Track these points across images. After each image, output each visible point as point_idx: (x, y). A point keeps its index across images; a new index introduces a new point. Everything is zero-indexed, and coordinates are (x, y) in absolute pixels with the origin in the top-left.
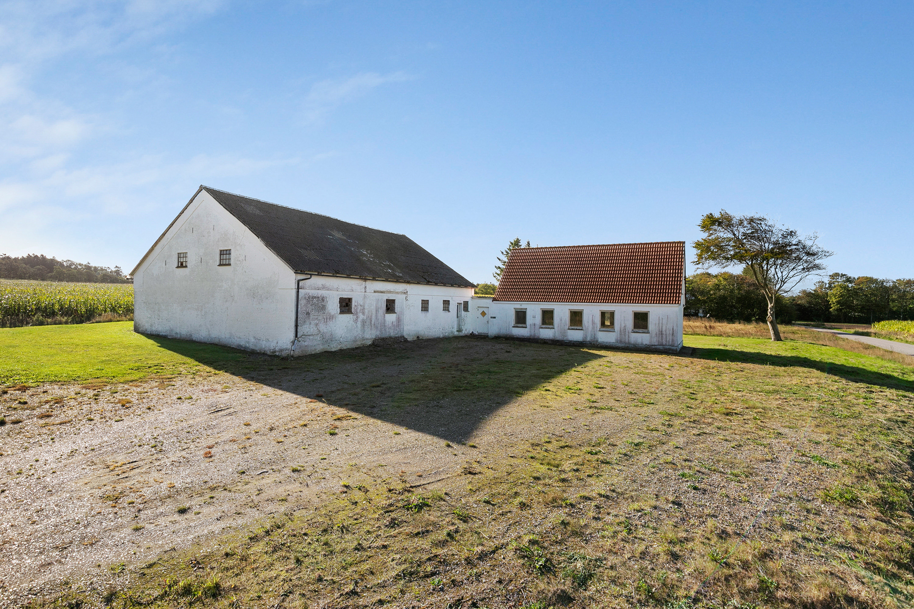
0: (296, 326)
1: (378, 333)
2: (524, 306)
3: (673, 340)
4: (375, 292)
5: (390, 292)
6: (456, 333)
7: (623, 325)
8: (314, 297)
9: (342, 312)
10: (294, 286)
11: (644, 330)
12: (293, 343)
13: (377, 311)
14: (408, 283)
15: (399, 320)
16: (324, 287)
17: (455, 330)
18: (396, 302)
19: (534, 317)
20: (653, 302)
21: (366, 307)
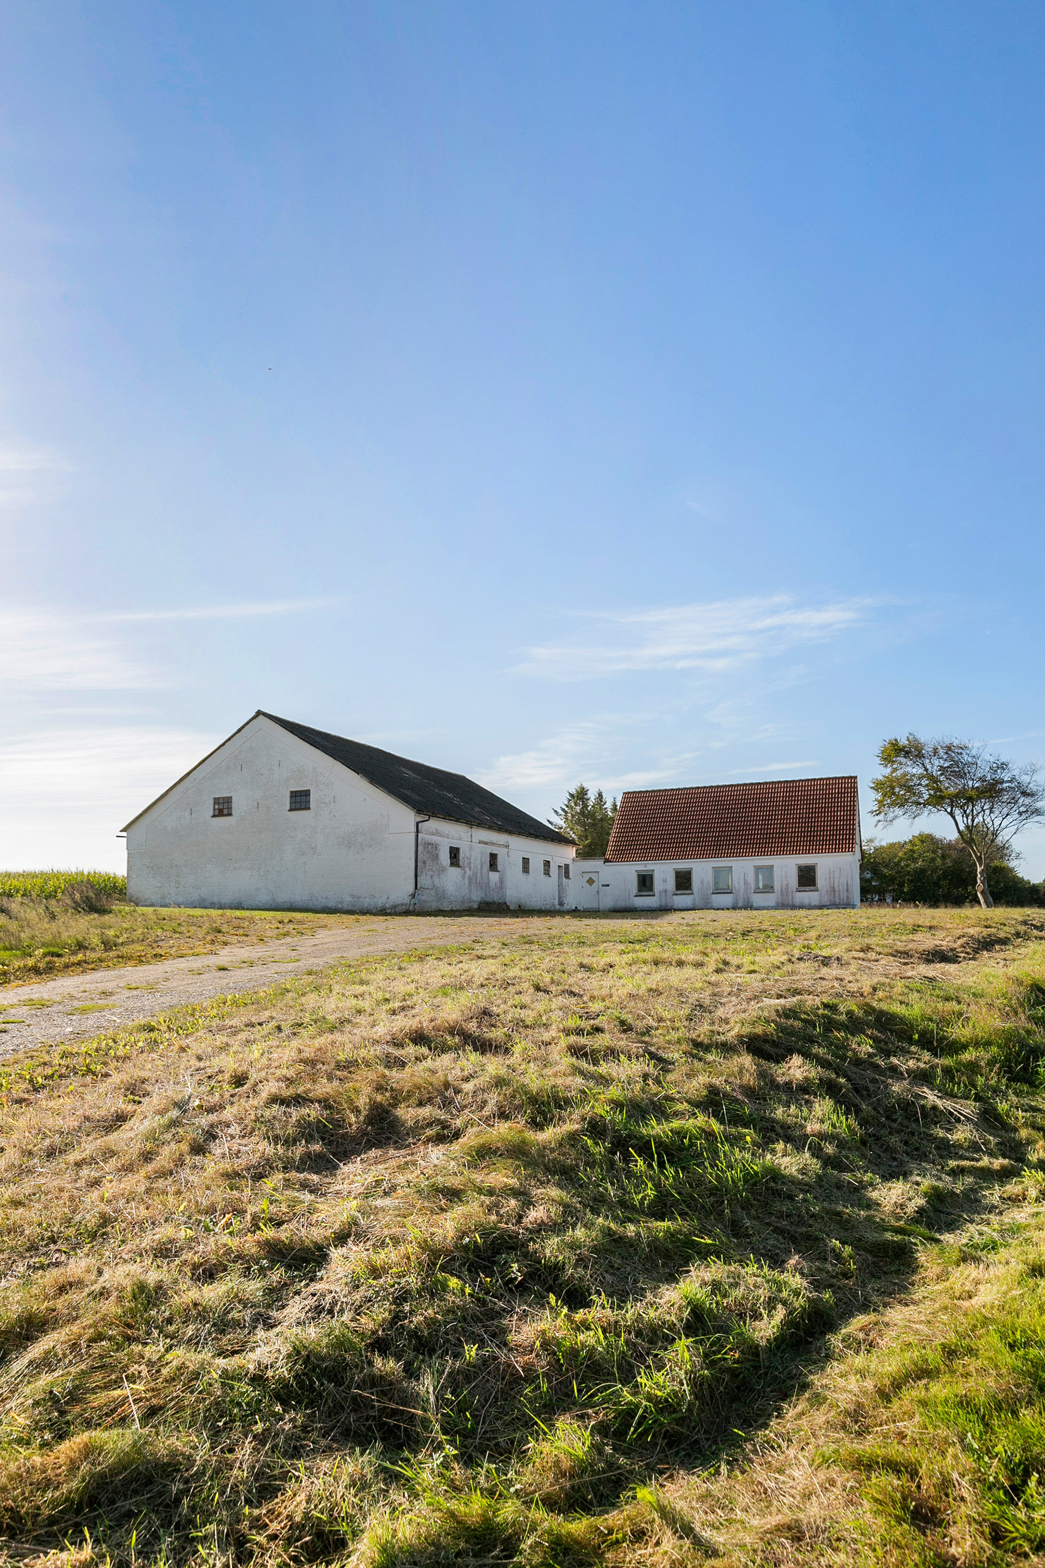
0: (416, 876)
1: (483, 895)
2: (649, 867)
3: (848, 898)
4: (480, 842)
5: (493, 844)
6: (558, 907)
7: (785, 883)
8: (429, 844)
9: (452, 864)
10: (414, 829)
11: (812, 888)
12: (413, 896)
13: (482, 866)
14: (510, 832)
15: (502, 880)
16: (437, 833)
17: (556, 902)
18: (499, 857)
19: (665, 881)
20: (822, 851)
21: (472, 861)
